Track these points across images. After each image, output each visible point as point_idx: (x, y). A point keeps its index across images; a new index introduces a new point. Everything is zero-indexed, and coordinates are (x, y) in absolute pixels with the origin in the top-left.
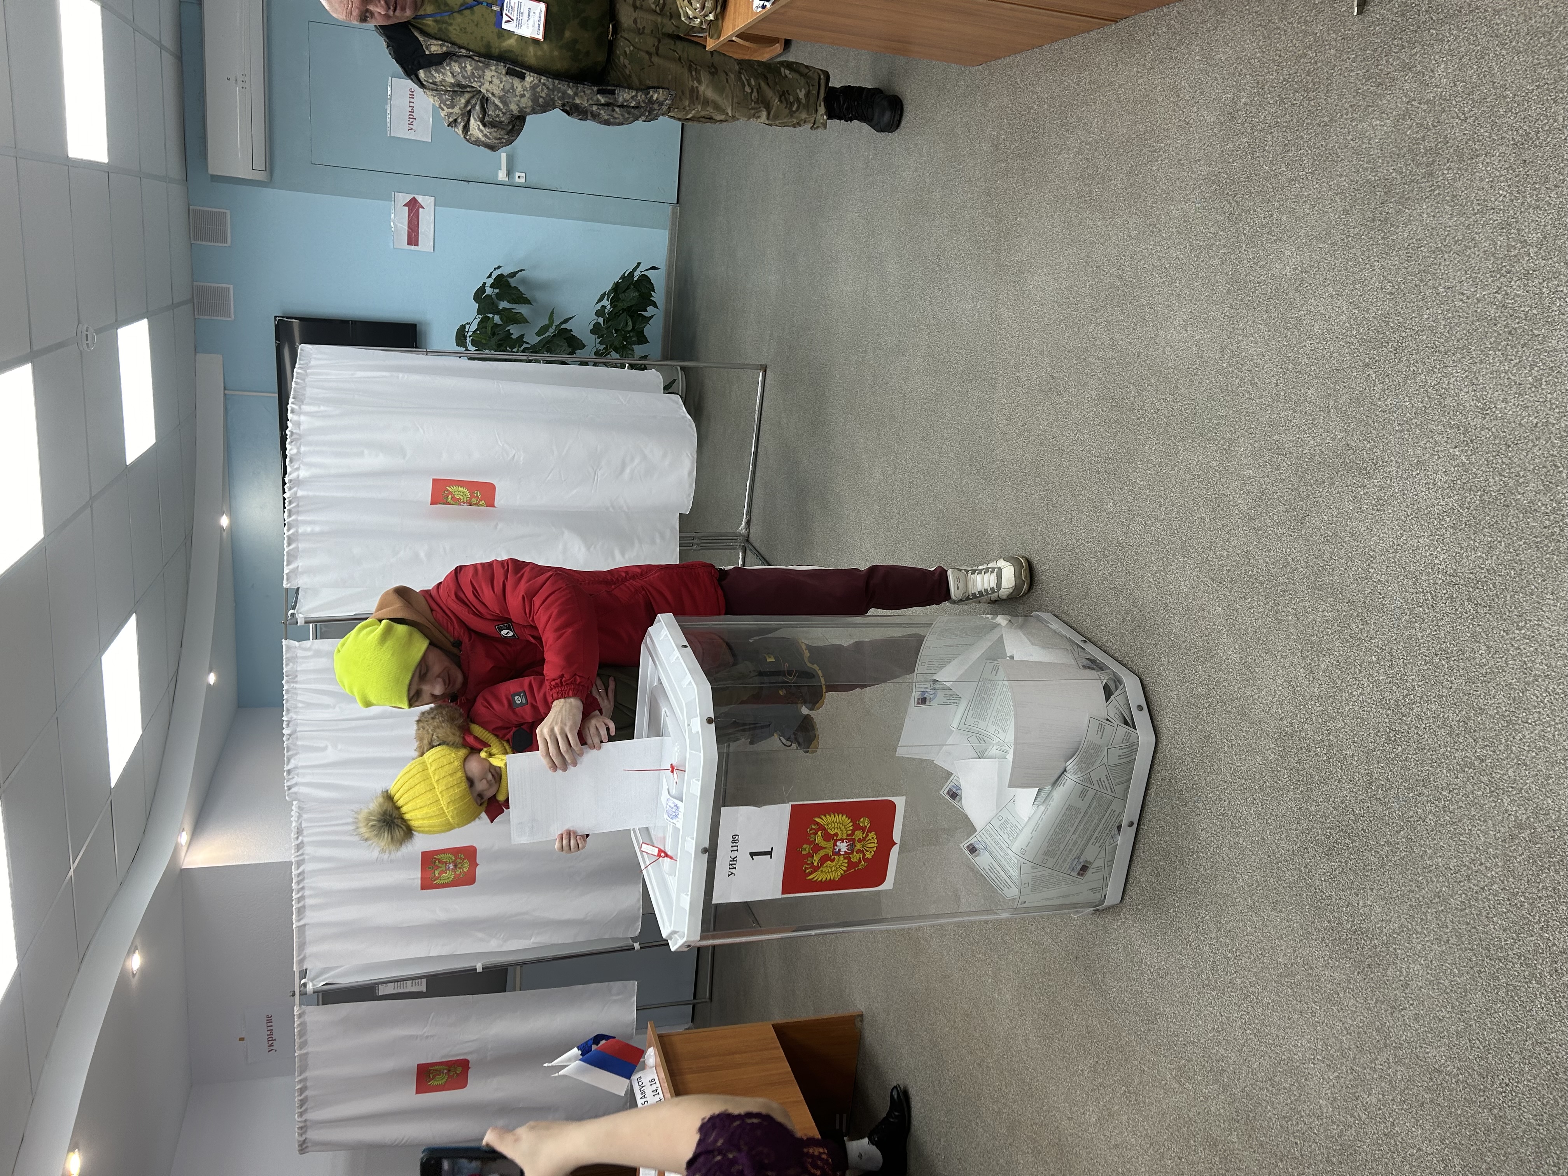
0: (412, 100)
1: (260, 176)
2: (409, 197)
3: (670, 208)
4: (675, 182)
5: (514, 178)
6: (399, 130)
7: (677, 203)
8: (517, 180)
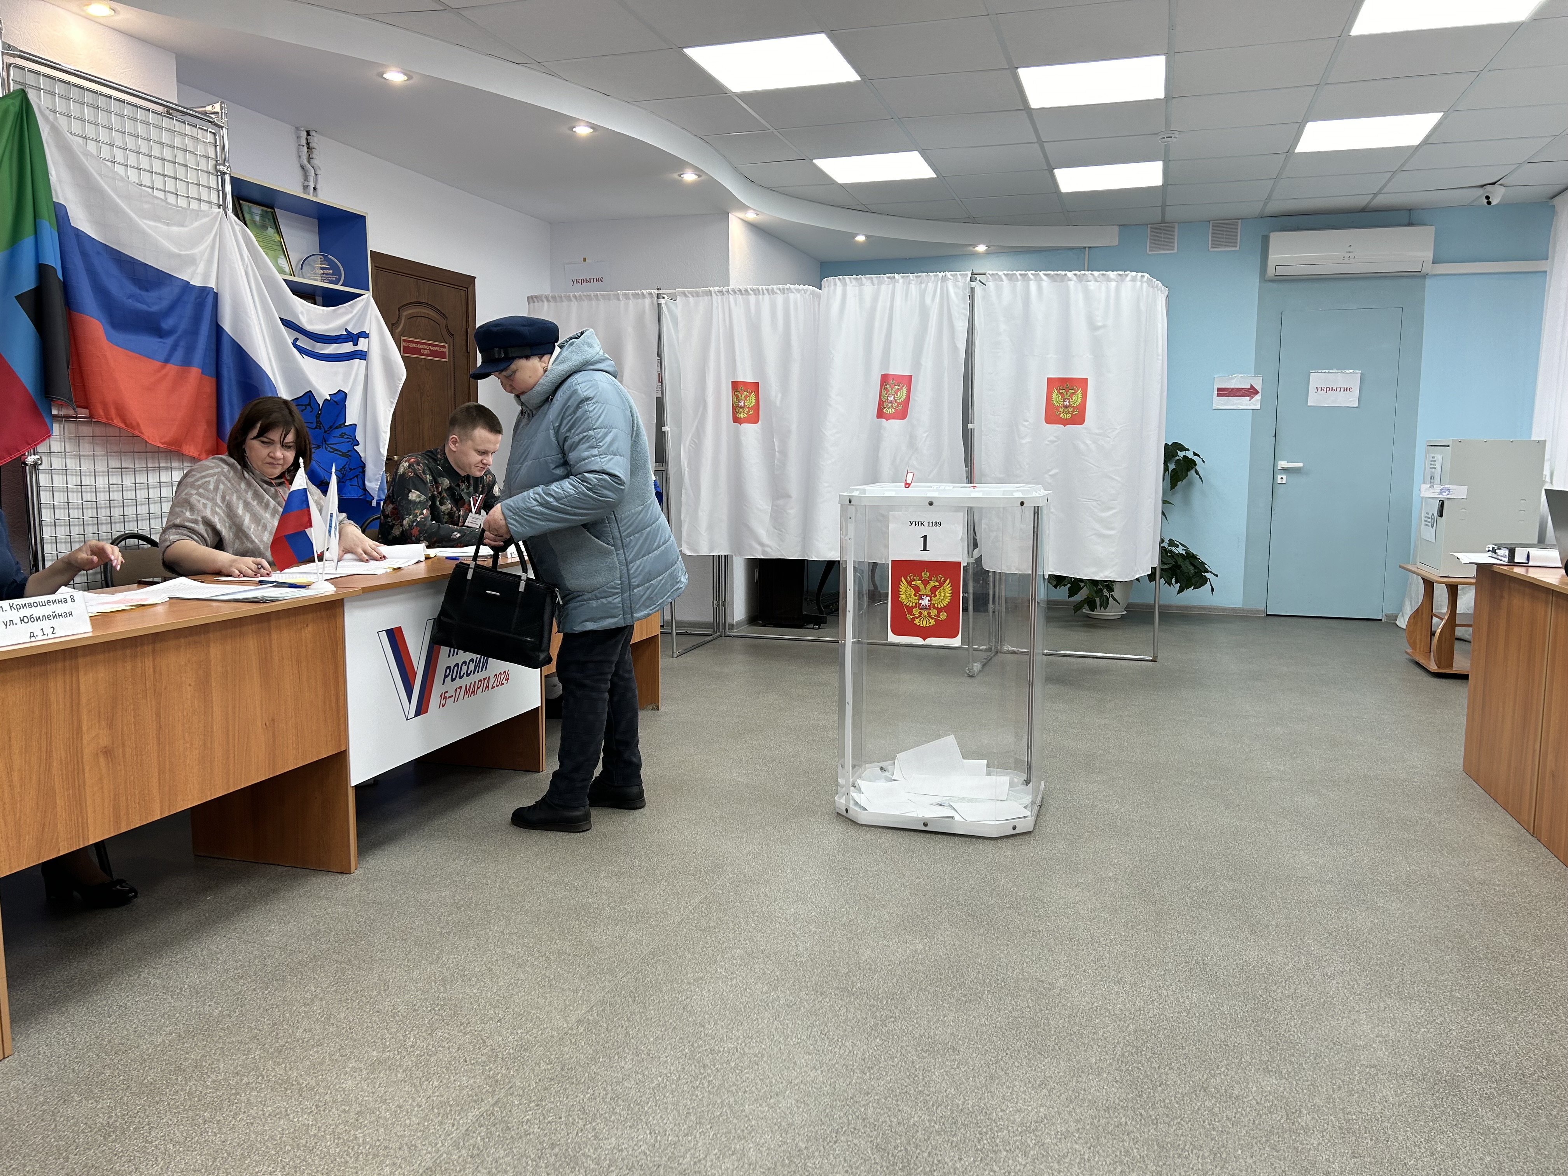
0: (1342, 390)
1: (1270, 272)
2: (1258, 387)
3: (1263, 608)
4: (1286, 612)
5: (1281, 474)
6: (1317, 379)
7: (1268, 615)
8: (1279, 477)
